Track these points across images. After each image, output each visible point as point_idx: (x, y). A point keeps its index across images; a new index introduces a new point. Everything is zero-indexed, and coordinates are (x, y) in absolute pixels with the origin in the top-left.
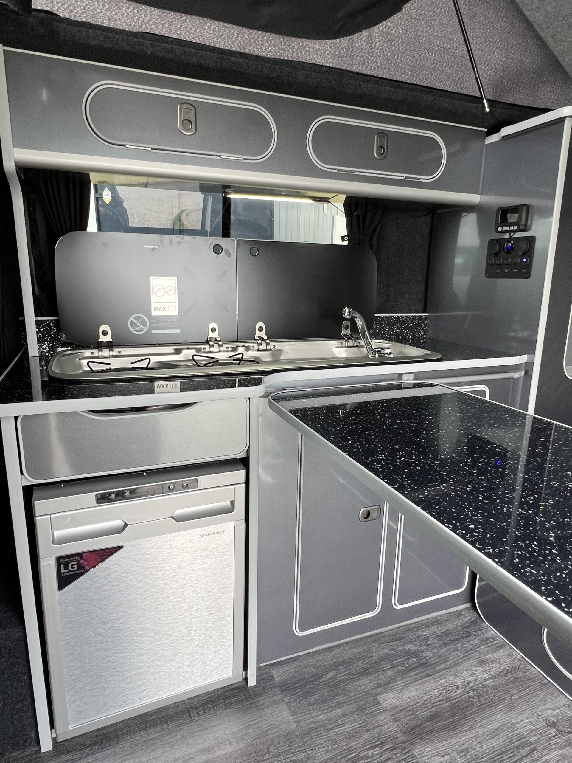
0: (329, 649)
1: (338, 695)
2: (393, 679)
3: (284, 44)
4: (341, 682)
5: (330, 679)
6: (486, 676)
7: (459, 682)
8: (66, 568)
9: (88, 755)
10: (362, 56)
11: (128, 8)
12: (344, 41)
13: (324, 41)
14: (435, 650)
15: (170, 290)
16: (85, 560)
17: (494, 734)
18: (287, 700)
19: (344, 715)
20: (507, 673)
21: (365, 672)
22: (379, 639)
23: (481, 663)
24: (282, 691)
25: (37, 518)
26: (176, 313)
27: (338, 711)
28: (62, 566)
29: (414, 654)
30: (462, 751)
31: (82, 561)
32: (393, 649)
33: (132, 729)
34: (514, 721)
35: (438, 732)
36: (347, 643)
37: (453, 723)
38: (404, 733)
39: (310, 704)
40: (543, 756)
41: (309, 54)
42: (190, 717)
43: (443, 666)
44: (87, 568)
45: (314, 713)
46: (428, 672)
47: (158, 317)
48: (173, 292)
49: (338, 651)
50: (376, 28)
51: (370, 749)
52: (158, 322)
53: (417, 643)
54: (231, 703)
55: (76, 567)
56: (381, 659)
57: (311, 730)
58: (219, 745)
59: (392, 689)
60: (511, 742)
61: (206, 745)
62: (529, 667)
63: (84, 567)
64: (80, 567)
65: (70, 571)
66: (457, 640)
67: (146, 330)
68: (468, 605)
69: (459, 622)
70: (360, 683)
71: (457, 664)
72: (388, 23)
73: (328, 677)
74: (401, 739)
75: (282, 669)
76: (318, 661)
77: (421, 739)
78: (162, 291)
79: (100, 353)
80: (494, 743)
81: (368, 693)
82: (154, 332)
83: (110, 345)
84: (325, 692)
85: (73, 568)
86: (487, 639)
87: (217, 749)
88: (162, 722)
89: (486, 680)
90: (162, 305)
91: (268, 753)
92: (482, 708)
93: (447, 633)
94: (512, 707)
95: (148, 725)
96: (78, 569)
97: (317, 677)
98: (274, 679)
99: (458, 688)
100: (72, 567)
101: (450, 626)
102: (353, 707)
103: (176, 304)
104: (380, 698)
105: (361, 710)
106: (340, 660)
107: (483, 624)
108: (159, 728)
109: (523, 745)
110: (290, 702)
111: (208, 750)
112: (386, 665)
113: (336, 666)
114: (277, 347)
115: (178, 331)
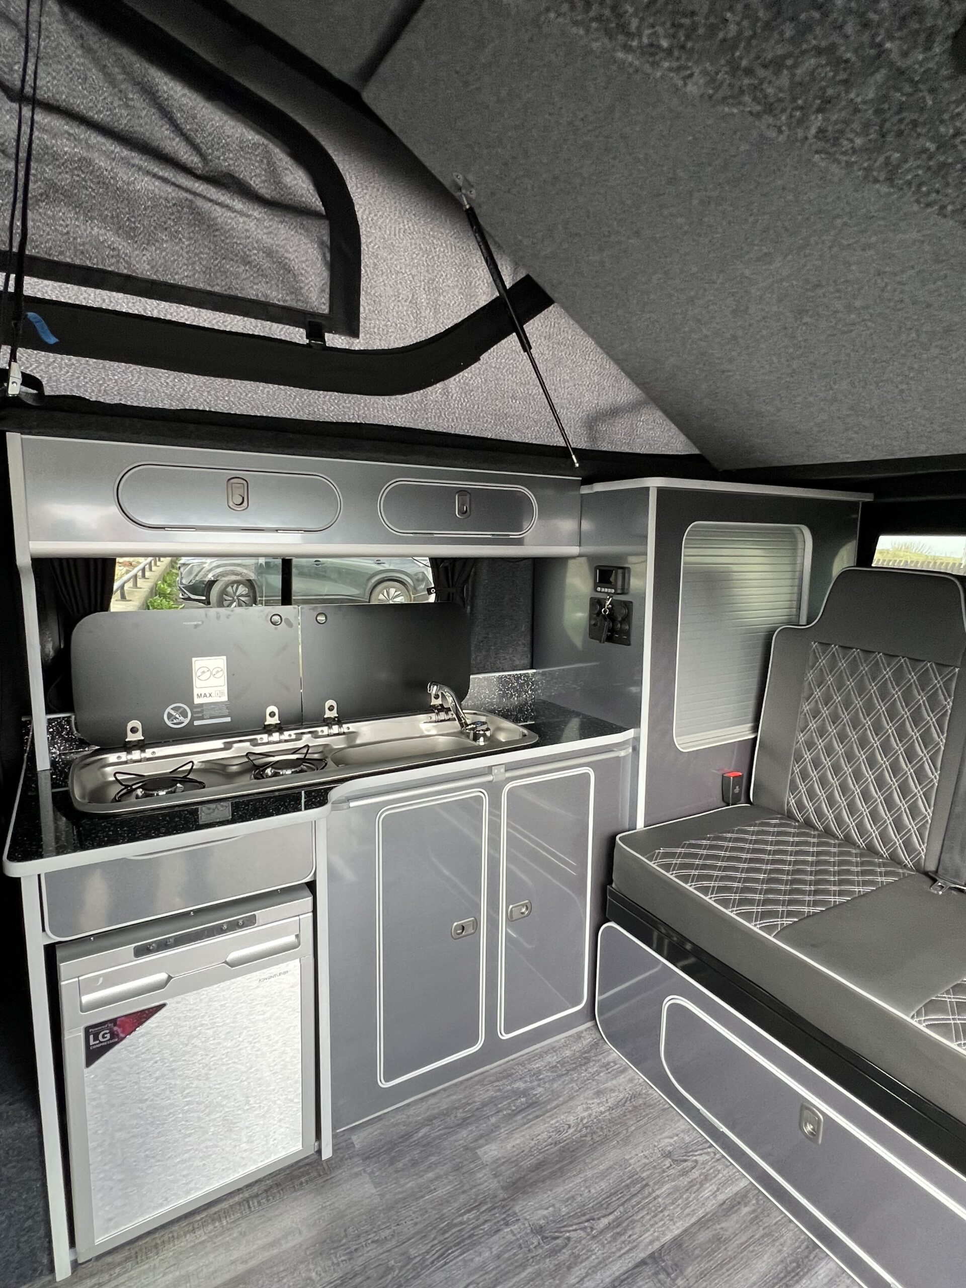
0: (422, 1099)
1: (432, 1154)
2: (496, 1127)
3: (350, 402)
4: (435, 1139)
5: (422, 1137)
6: (602, 1109)
7: (571, 1119)
8: (96, 1038)
9: (119, 1275)
10: (438, 409)
11: (168, 378)
12: (417, 395)
13: (393, 397)
14: (547, 1085)
15: (218, 672)
16: (119, 1027)
17: (604, 1175)
18: (369, 1170)
19: (438, 1177)
20: (626, 1102)
21: (464, 1123)
22: (484, 1079)
23: (599, 1093)
24: (364, 1160)
25: (63, 983)
26: (225, 698)
27: (431, 1175)
28: (91, 1037)
29: (524, 1093)
30: (568, 1200)
31: (115, 1028)
32: (499, 1090)
33: (175, 1235)
34: (627, 1157)
35: (543, 1181)
36: (444, 1090)
37: (560, 1168)
38: (504, 1188)
39: (397, 1171)
40: (654, 1191)
42: (249, 1207)
43: (555, 1103)
44: (122, 1035)
45: (402, 1182)
46: (537, 1113)
47: (201, 705)
48: (221, 673)
49: (432, 1101)
50: (452, 379)
51: (465, 1213)
52: (202, 712)
53: (528, 1079)
54: (301, 1184)
55: (108, 1036)
56: (484, 1105)
57: (397, 1202)
58: (285, 1236)
59: (495, 1139)
60: (622, 1181)
61: (270, 1239)
62: (651, 1091)
63: (118, 1035)
64: (113, 1035)
65: (101, 1042)
66: (574, 1069)
67: (186, 721)
68: (589, 1024)
69: (577, 1047)
70: (459, 1136)
71: (571, 1098)
72: (465, 373)
73: (420, 1135)
74: (501, 1196)
75: (364, 1133)
76: (408, 1117)
77: (523, 1193)
78: (208, 674)
79: (129, 757)
80: (603, 1184)
81: (466, 1148)
82: (196, 723)
83: (141, 746)
84: (416, 1153)
85: (105, 1038)
86: (608, 1064)
87: (283, 1242)
88: (213, 1220)
89: (602, 1113)
90: (207, 691)
91: (346, 1236)
92: (593, 1148)
93: (563, 1063)
94: (626, 1141)
95: (196, 1225)
96: (112, 1038)
97: (407, 1136)
98: (354, 1146)
99: (569, 1127)
100: (103, 1037)
101: (568, 1053)
102: (448, 1167)
103: (225, 689)
104: (480, 1152)
105: (457, 1168)
106: (436, 1111)
107: (604, 1047)
108: (210, 1227)
109: (634, 1183)
110: (373, 1172)
111: (272, 1245)
112: (487, 1110)
113: (430, 1120)
114: (351, 730)
115: (228, 719)
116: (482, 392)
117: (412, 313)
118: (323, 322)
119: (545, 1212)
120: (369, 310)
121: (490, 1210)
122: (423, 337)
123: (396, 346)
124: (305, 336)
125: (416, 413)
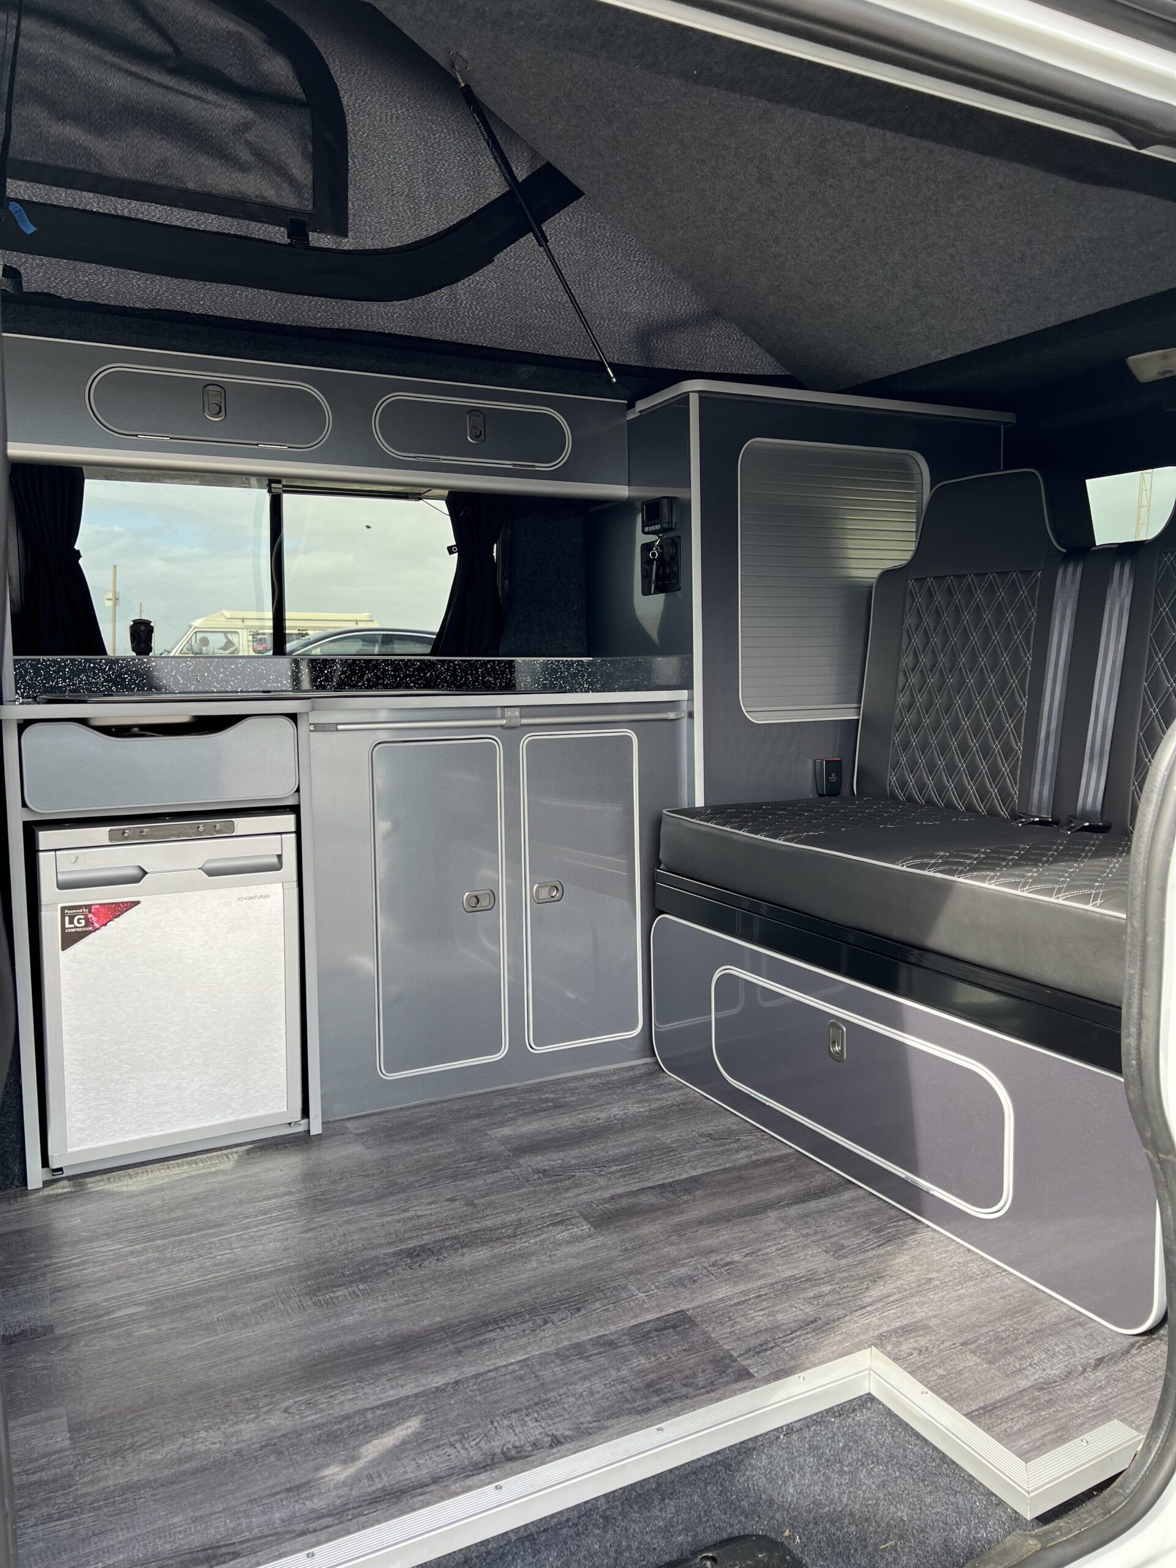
1: (435, 1133)
2: (514, 1119)
3: (339, 309)
4: (441, 1125)
5: (426, 1124)
6: (642, 1110)
7: (603, 1115)
8: (71, 922)
10: (445, 317)
12: (419, 302)
13: (390, 303)
14: (582, 1096)
16: (94, 914)
18: (362, 1141)
19: (438, 1145)
20: (672, 1106)
23: (642, 1101)
24: (358, 1135)
25: (41, 854)
27: (431, 1143)
28: (67, 919)
30: (580, 1157)
31: (90, 916)
32: (523, 1099)
34: (659, 1136)
38: (511, 1150)
39: (393, 1142)
40: (680, 1154)
41: (372, 319)
43: (587, 1106)
44: (97, 925)
45: (398, 1147)
46: (564, 1111)
50: (460, 284)
51: (462, 1162)
53: (560, 1092)
55: (83, 922)
56: (503, 1107)
57: (389, 1157)
59: (509, 1125)
60: (647, 1148)
63: (92, 924)
64: (88, 923)
65: (75, 927)
66: (618, 1087)
68: (648, 1061)
71: (607, 1104)
72: (477, 277)
73: (423, 1123)
74: (506, 1154)
75: (359, 1121)
77: (532, 1153)
81: (475, 1130)
84: (417, 1132)
85: (80, 924)
86: (662, 1084)
89: (640, 1112)
91: (330, 1172)
92: (621, 1131)
93: (606, 1083)
96: (86, 926)
98: (345, 1128)
99: (598, 1119)
102: (451, 1139)
104: (491, 1132)
107: (662, 1075)
109: (660, 1149)
113: (439, 1114)
116: (498, 298)
117: (410, 209)
118: (307, 220)
119: (553, 1163)
120: (359, 205)
121: (490, 1161)
122: (424, 235)
123: (391, 245)
124: (286, 235)
125: (417, 323)
